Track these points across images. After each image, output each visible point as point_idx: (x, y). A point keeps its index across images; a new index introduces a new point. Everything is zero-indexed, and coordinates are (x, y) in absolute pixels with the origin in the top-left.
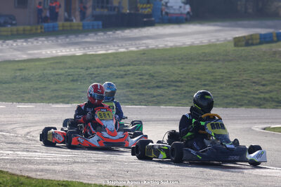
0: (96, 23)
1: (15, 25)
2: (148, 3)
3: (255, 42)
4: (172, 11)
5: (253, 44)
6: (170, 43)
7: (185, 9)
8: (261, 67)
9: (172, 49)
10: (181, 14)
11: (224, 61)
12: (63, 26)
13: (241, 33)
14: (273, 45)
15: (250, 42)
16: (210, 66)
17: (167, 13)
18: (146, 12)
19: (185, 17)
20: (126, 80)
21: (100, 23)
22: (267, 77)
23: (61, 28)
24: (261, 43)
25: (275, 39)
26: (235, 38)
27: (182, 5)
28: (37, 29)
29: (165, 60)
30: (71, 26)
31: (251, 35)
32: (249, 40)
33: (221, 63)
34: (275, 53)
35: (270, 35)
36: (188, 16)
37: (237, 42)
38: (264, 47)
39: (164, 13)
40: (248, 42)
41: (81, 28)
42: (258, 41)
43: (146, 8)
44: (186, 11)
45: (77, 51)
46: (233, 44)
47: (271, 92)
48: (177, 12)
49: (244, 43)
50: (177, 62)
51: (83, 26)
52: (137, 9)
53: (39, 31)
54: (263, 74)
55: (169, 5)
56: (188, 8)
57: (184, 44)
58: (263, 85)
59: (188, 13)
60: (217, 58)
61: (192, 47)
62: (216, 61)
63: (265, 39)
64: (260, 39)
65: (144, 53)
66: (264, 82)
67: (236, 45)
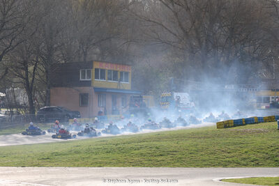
1: (80, 117)
3: (230, 125)
5: (229, 127)
7: (191, 105)
8: (228, 141)
11: (205, 137)
16: (195, 141)
20: (141, 151)
24: (234, 126)
25: (244, 123)
27: (189, 102)
29: (167, 138)
31: (228, 121)
32: (226, 124)
33: (202, 139)
34: (238, 132)
37: (219, 125)
47: (233, 157)
49: (223, 126)
50: (175, 139)
54: (229, 146)
56: (193, 104)
58: (229, 153)
62: (200, 138)
63: (237, 124)
64: (234, 123)
66: (229, 151)
67: (218, 128)
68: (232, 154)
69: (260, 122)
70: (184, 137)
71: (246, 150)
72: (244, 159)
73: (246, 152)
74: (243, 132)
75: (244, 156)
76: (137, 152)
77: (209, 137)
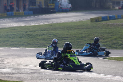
0: (30, 12)
2: (53, 3)
4: (63, 7)
6: (63, 21)
7: (69, 6)
8: (102, 31)
9: (63, 23)
10: (67, 8)
11: (86, 28)
12: (16, 13)
13: (94, 16)
14: (108, 21)
15: (98, 20)
16: (80, 31)
17: (61, 8)
18: (52, 7)
19: (69, 9)
20: (43, 37)
21: (32, 12)
22: (105, 35)
23: (15, 14)
24: (102, 21)
25: (108, 19)
26: (91, 19)
27: (68, 4)
28: (4, 15)
29: (60, 28)
30: (19, 13)
31: (98, 17)
32: (97, 19)
33: (85, 29)
34: (108, 25)
35: (106, 17)
36: (70, 9)
37: (92, 20)
38: (104, 22)
39: (60, 8)
40: (97, 20)
41: (23, 14)
42: (101, 20)
43: (52, 5)
44: (69, 7)
45: (22, 25)
46: (90, 21)
47: (107, 42)
48: (65, 7)
49: (95, 21)
50: (66, 29)
51: (24, 13)
52: (48, 6)
53: (5, 16)
54: (103, 34)
55: (62, 4)
56: (70, 5)
57: (69, 21)
58: (104, 39)
59: (70, 8)
60: (83, 27)
61: (72, 22)
62: (83, 29)
63: (104, 19)
64: (102, 19)
65: (51, 25)
66: (104, 38)
68: (106, 40)
69: (119, 19)
70: (72, 28)
71: (115, 37)
72: (114, 44)
73: (115, 39)
74: (112, 25)
75: (114, 42)
76: (41, 37)
77: (89, 28)
